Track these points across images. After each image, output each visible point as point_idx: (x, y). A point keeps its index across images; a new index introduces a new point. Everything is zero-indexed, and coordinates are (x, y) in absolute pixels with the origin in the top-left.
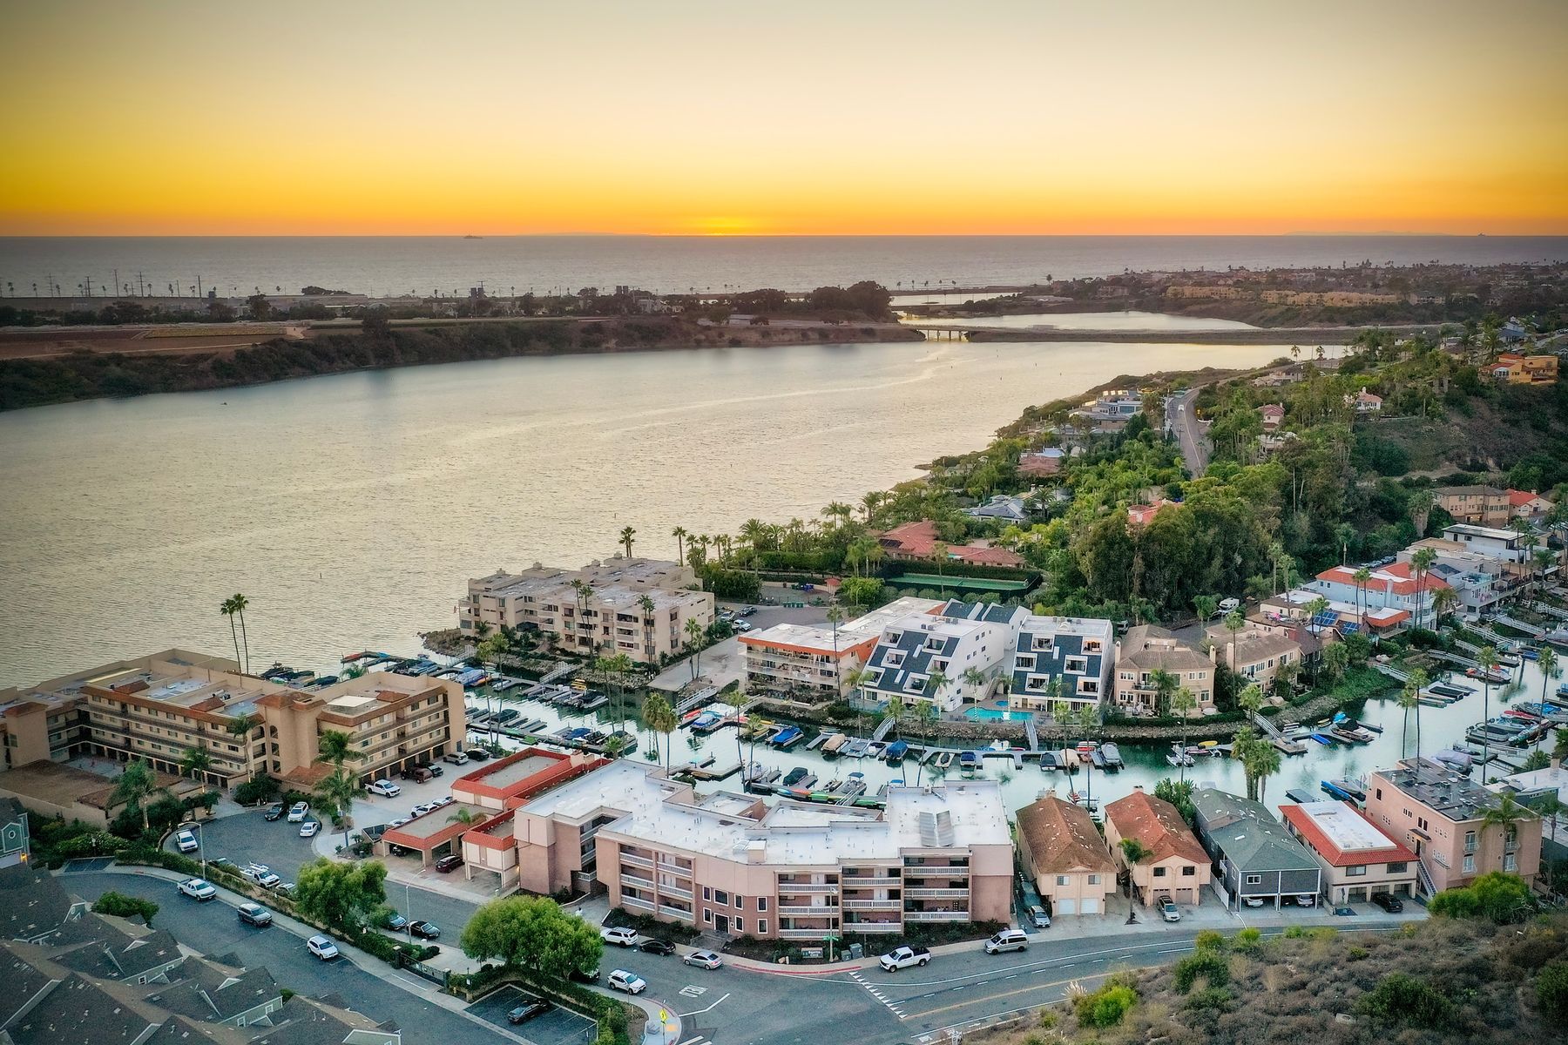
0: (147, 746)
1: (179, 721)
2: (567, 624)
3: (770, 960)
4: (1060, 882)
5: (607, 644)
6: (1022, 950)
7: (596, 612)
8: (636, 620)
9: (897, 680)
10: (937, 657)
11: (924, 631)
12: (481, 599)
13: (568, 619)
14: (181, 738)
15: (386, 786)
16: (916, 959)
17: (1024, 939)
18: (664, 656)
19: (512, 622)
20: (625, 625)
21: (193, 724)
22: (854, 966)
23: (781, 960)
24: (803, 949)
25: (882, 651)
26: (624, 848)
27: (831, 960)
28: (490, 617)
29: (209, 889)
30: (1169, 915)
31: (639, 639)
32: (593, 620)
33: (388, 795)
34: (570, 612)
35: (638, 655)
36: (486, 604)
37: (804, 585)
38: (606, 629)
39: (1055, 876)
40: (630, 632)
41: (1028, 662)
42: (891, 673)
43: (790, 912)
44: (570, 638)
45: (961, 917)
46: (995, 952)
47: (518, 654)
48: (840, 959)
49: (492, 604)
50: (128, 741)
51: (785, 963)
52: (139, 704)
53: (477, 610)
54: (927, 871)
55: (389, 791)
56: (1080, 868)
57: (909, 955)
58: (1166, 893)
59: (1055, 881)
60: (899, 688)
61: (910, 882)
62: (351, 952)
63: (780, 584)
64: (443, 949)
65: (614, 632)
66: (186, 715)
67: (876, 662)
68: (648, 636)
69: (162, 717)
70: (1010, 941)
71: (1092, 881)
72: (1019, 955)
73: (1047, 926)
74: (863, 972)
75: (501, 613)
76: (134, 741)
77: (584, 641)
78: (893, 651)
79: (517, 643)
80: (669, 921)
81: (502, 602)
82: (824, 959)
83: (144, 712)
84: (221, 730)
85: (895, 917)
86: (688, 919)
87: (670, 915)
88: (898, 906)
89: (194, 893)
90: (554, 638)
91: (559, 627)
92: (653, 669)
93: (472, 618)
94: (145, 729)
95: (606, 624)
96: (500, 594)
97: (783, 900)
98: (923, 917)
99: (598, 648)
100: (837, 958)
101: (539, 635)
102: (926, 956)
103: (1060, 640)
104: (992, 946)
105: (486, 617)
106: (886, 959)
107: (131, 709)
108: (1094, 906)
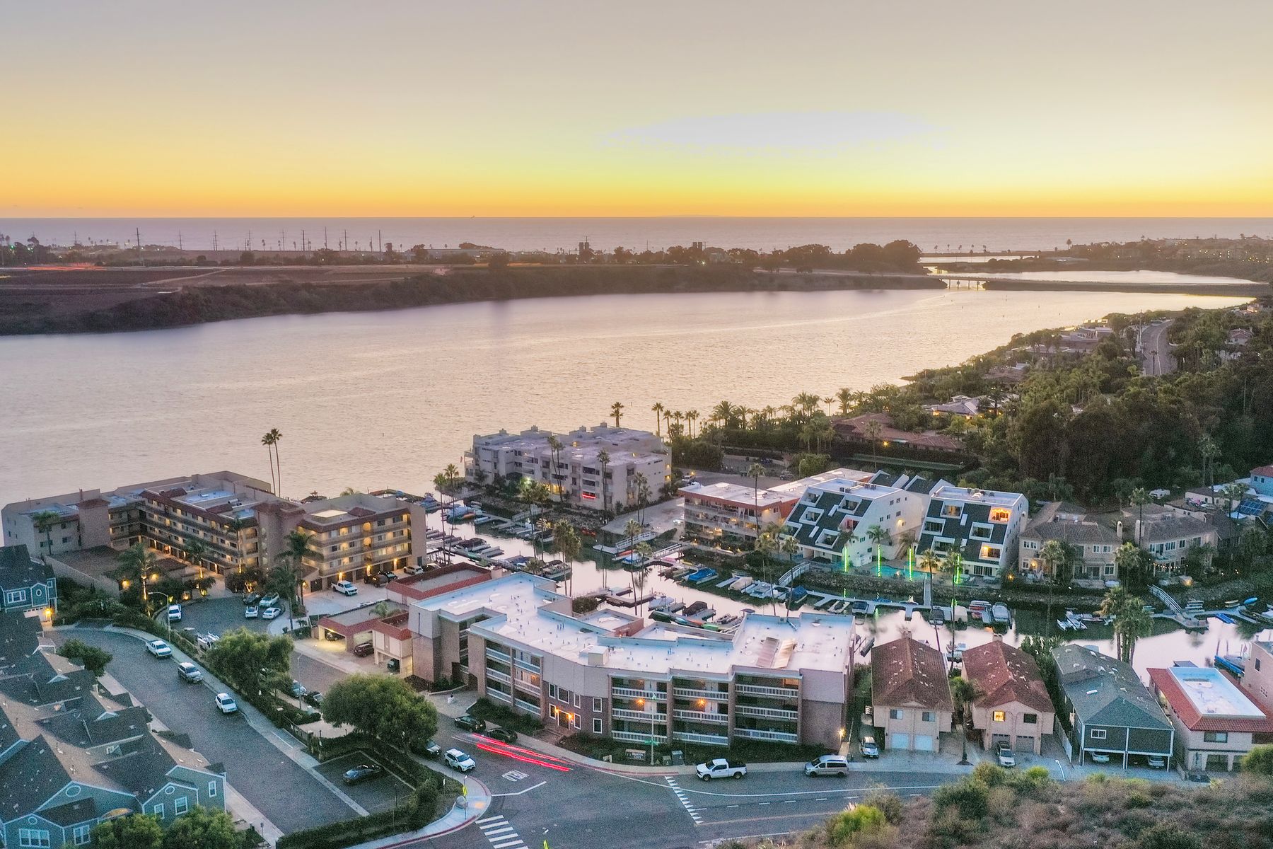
3: (595, 757)
4: (893, 715)
5: (575, 492)
6: (841, 776)
7: (567, 465)
8: (598, 473)
9: (812, 535)
10: (850, 516)
11: (842, 493)
12: (482, 452)
13: (546, 470)
15: (346, 586)
16: (731, 771)
17: (844, 765)
18: (619, 505)
20: (589, 477)
21: (209, 524)
22: (671, 771)
23: (605, 758)
24: (627, 750)
25: (802, 508)
26: (490, 644)
27: (652, 763)
28: (487, 467)
29: (166, 649)
30: (1003, 760)
31: (598, 489)
32: (564, 472)
33: (346, 594)
34: (546, 464)
36: (486, 455)
37: (765, 459)
38: (574, 480)
39: (888, 709)
40: (593, 484)
41: (936, 527)
42: (807, 528)
43: (620, 714)
45: (789, 738)
46: (813, 775)
47: (503, 498)
48: (662, 764)
49: (489, 456)
51: (608, 761)
52: (176, 507)
53: (478, 461)
54: (760, 690)
55: (347, 590)
56: (914, 704)
57: (724, 767)
58: (1003, 739)
59: (888, 715)
60: (812, 542)
61: (742, 699)
62: (248, 711)
63: (743, 458)
65: (580, 482)
66: (205, 516)
67: (795, 518)
68: (605, 486)
70: (830, 765)
71: (926, 717)
72: (836, 781)
73: (875, 757)
74: (678, 778)
75: (495, 463)
76: (173, 538)
78: (812, 509)
79: (506, 489)
80: (522, 713)
81: (497, 454)
82: (646, 762)
83: (178, 513)
84: (226, 530)
85: (721, 730)
86: (536, 712)
87: (524, 707)
88: (727, 720)
89: (155, 651)
92: (608, 516)
93: (474, 467)
94: (179, 527)
95: (575, 476)
96: (496, 448)
97: (617, 703)
98: (754, 734)
99: (567, 496)
100: (658, 762)
102: (742, 770)
103: (969, 508)
104: (811, 769)
105: (484, 466)
106: (703, 768)
107: (171, 511)
108: (927, 743)
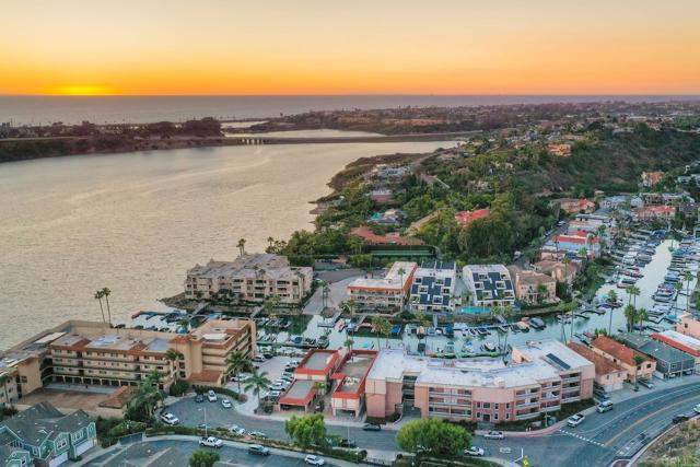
0: (96, 373)
1: (121, 357)
2: (249, 288)
4: (608, 378)
5: (272, 296)
6: (612, 409)
7: (265, 281)
8: (288, 283)
9: (428, 299)
11: (432, 276)
12: (198, 280)
13: (249, 285)
14: (122, 366)
16: (581, 420)
17: (612, 404)
19: (216, 289)
20: (282, 286)
21: (131, 358)
22: (556, 427)
23: (526, 429)
24: (532, 423)
25: (415, 286)
26: (431, 389)
27: (547, 426)
28: (202, 287)
29: (219, 442)
31: (290, 292)
32: (263, 285)
34: (250, 282)
35: (289, 300)
36: (199, 281)
37: (328, 260)
38: (271, 289)
39: (606, 376)
40: (285, 289)
42: (424, 296)
43: (519, 408)
44: (250, 295)
45: (577, 399)
49: (204, 282)
50: (81, 372)
51: (528, 430)
52: (89, 351)
53: (195, 286)
54: (567, 381)
56: (615, 371)
57: (579, 418)
58: (641, 377)
60: (430, 302)
62: (329, 460)
64: (369, 451)
66: (125, 353)
67: (415, 292)
69: (108, 356)
70: (608, 406)
72: (613, 411)
73: (609, 398)
74: (563, 429)
75: (210, 286)
76: (86, 372)
77: (257, 296)
78: (421, 286)
79: (220, 300)
81: (211, 280)
82: (543, 426)
83: (94, 355)
84: (152, 359)
86: (468, 418)
88: (558, 398)
89: (212, 444)
90: (241, 295)
91: (244, 289)
93: (192, 289)
94: (94, 364)
95: (271, 286)
97: (518, 402)
98: (564, 401)
99: (268, 298)
100: (548, 424)
101: (232, 295)
103: (491, 275)
104: (602, 409)
105: (199, 288)
107: (85, 354)
